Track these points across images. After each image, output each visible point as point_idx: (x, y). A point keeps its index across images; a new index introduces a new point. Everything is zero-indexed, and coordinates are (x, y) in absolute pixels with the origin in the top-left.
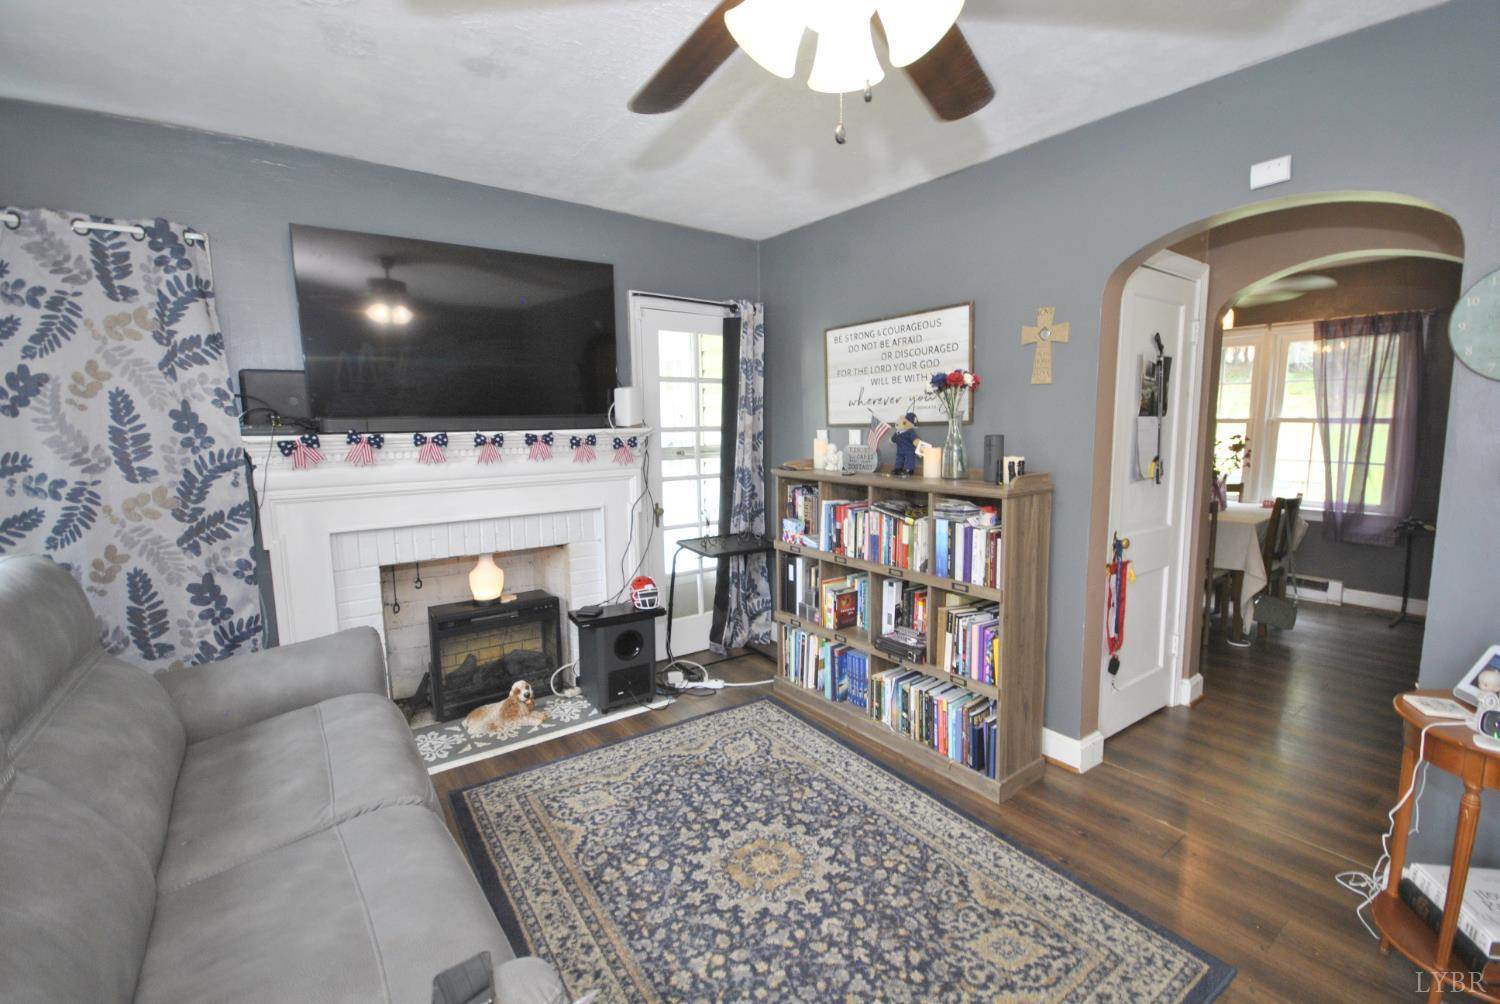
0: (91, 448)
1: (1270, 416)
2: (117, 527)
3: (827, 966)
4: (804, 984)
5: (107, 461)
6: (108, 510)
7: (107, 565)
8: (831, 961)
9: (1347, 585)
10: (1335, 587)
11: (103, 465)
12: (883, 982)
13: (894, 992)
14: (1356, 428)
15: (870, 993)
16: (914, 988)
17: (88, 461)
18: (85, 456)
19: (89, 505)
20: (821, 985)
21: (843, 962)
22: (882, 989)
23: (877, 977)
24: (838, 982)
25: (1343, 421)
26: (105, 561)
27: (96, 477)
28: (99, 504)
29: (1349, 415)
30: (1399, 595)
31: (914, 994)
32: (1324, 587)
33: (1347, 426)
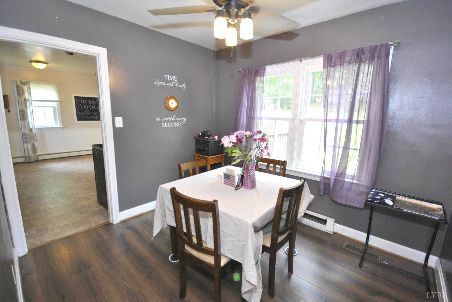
1: (300, 116)
9: (337, 221)
10: (330, 222)
14: (345, 125)
25: (337, 121)
29: (341, 118)
30: (365, 232)
32: (324, 222)
33: (340, 124)
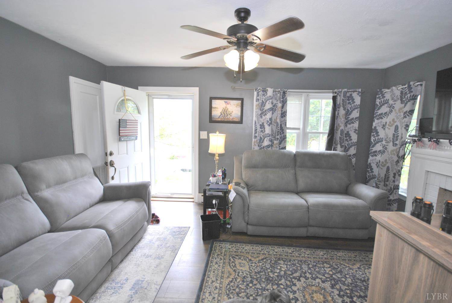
0: (389, 138)
2: (388, 156)
3: (268, 284)
4: (266, 278)
5: (391, 141)
6: (388, 151)
7: (385, 163)
8: (268, 286)
11: (390, 142)
12: (255, 291)
13: (251, 290)
15: (255, 286)
16: (249, 295)
17: (387, 140)
18: (387, 139)
19: (385, 150)
20: (264, 280)
21: (267, 288)
22: (254, 289)
23: (258, 291)
24: (262, 283)
26: (384, 162)
27: (388, 144)
28: (386, 150)
31: (248, 294)
